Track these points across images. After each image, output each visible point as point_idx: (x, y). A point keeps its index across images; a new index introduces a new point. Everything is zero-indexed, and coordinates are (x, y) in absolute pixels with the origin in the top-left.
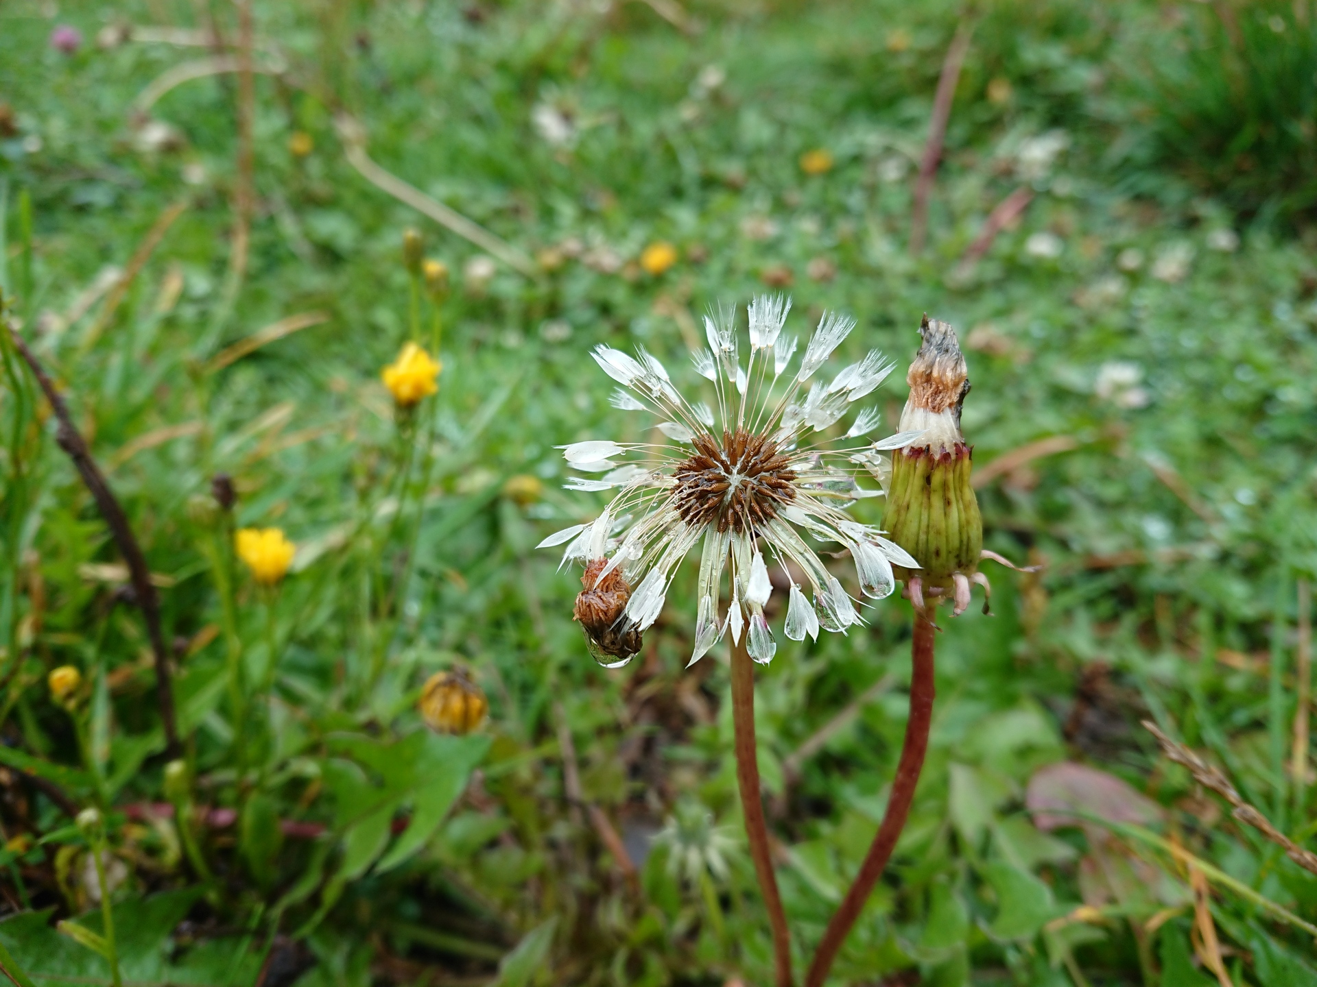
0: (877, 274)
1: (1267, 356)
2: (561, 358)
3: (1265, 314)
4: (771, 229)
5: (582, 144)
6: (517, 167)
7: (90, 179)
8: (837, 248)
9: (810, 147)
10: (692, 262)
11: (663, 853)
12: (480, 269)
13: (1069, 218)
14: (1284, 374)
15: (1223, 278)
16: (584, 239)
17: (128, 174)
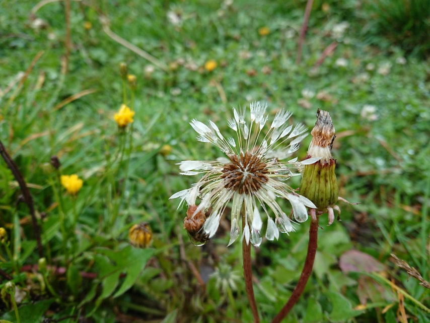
0: (285, 71)
1: (416, 101)
2: (178, 101)
3: (415, 86)
4: (249, 55)
5: (184, 24)
6: (162, 32)
7: (16, 38)
8: (272, 62)
9: (262, 26)
10: (222, 67)
11: (214, 280)
12: (149, 69)
13: (350, 52)
14: (421, 108)
15: (401, 74)
16: (185, 58)
17: (29, 36)
